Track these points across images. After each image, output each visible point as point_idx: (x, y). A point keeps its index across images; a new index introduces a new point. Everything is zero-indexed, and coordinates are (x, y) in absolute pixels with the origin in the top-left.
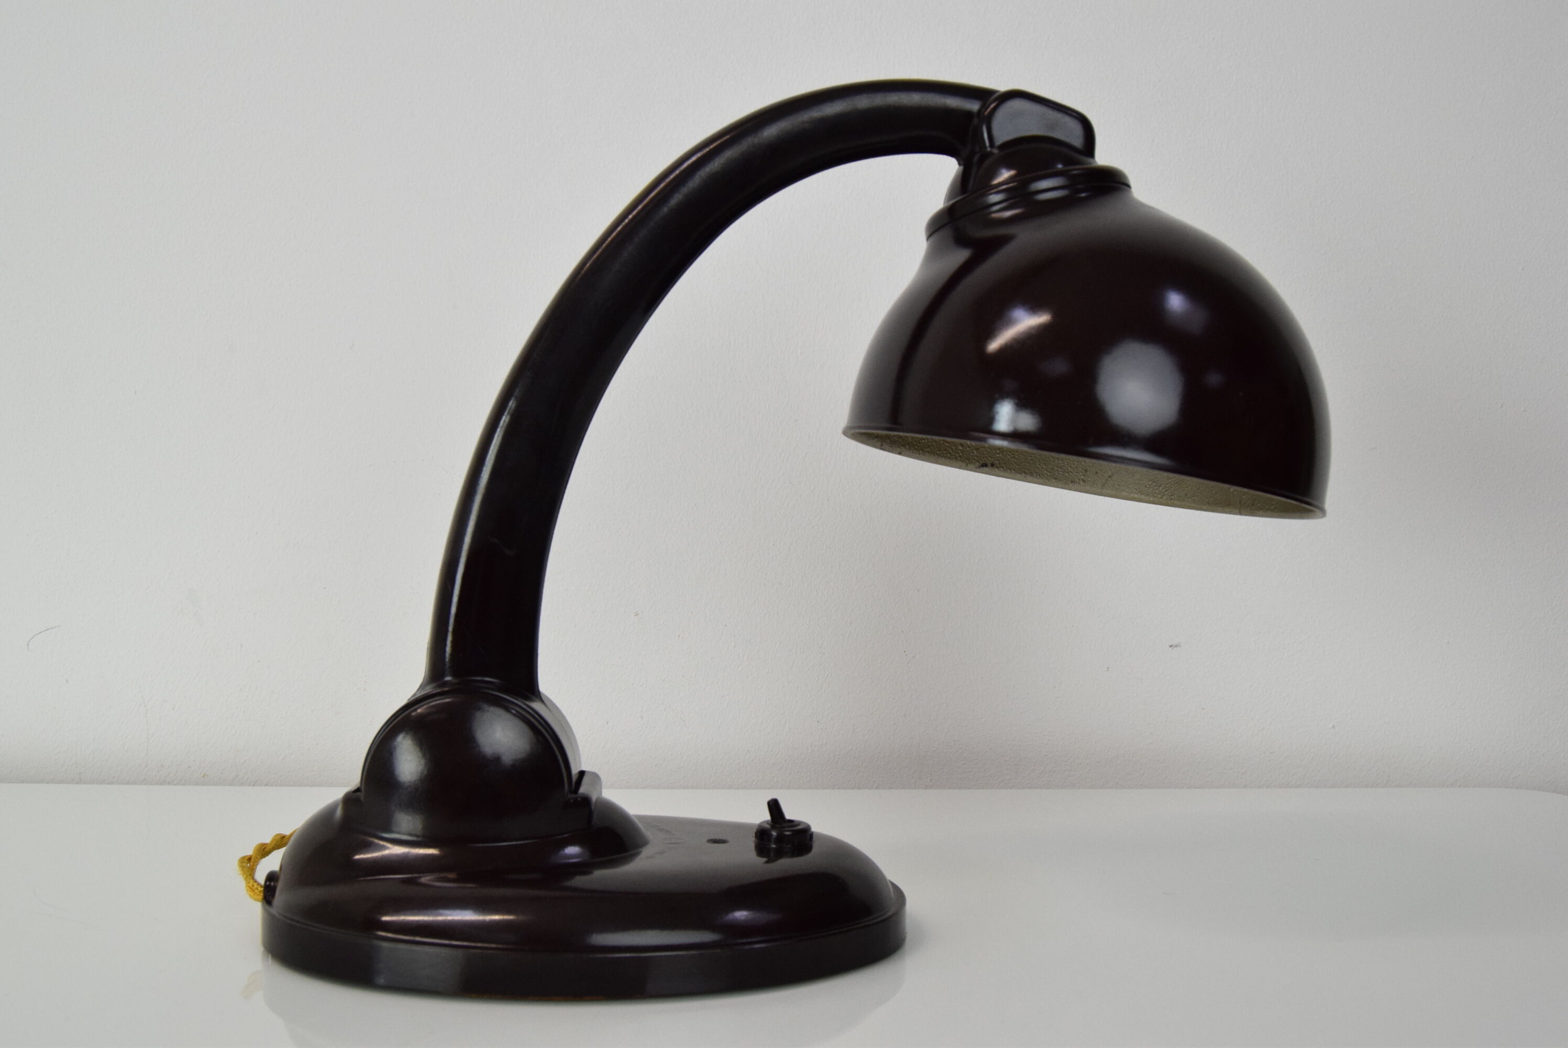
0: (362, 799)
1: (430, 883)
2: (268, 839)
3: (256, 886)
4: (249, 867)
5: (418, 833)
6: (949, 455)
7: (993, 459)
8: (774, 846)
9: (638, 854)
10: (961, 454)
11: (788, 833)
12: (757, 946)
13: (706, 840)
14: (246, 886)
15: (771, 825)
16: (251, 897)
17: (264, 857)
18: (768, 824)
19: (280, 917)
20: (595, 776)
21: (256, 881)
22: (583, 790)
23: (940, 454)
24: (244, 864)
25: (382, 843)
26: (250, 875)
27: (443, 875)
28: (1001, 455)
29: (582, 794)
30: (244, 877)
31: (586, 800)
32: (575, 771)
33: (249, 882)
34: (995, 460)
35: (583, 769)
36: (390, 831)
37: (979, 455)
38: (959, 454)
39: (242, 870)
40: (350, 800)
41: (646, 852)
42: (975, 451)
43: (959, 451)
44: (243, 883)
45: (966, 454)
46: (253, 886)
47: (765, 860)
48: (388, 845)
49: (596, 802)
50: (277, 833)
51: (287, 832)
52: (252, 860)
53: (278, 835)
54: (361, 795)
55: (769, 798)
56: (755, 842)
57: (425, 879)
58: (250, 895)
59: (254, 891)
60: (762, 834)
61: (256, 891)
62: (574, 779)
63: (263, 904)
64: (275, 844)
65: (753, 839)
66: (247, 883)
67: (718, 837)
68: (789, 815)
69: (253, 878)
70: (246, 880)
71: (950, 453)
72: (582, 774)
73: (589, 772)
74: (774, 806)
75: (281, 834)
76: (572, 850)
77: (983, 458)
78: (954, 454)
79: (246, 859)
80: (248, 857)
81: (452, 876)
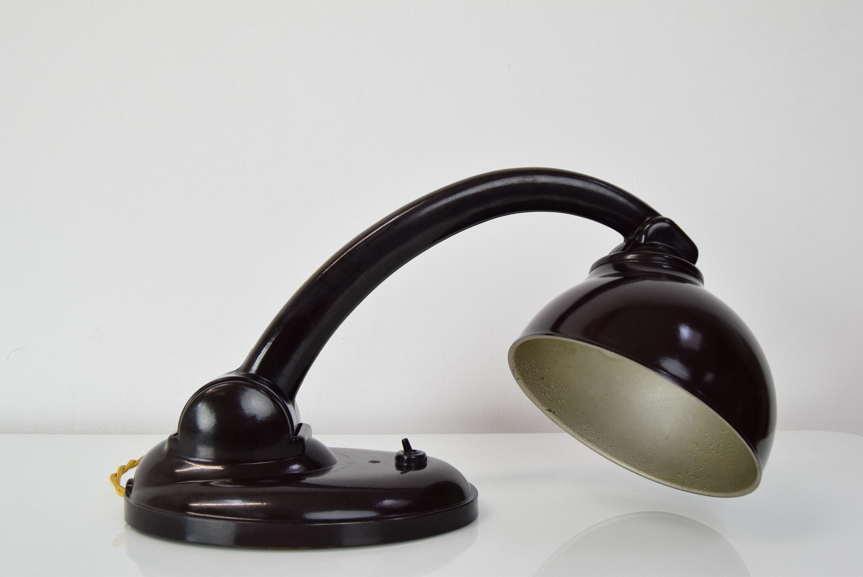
0: (179, 439)
1: (216, 485)
2: (125, 463)
3: (121, 489)
4: (116, 479)
5: (209, 458)
6: (537, 395)
7: (555, 410)
8: (405, 464)
9: (330, 469)
10: (542, 398)
11: (413, 457)
12: (397, 519)
13: (369, 461)
14: (116, 489)
15: (404, 453)
16: (119, 495)
17: (125, 473)
18: (402, 452)
19: (135, 504)
20: (308, 426)
21: (121, 486)
22: (300, 434)
23: (534, 392)
24: (113, 478)
25: (190, 463)
26: (117, 483)
27: (223, 480)
28: (559, 410)
29: (300, 436)
30: (114, 485)
31: (302, 440)
32: (295, 424)
33: (117, 488)
34: (556, 411)
35: (301, 422)
36: (195, 457)
37: (550, 403)
38: (541, 397)
39: (113, 481)
40: (173, 440)
41: (335, 467)
42: (548, 401)
43: (542, 396)
44: (114, 488)
45: (544, 400)
46: (120, 489)
47: (401, 472)
48: (193, 464)
49: (308, 440)
50: (131, 459)
51: (137, 459)
52: (118, 475)
53: (131, 460)
54: (178, 437)
55: (403, 438)
56: (395, 462)
57: (214, 483)
58: (119, 494)
59: (120, 491)
60: (399, 458)
61: (122, 492)
62: (295, 428)
63: (125, 498)
64: (130, 465)
65: (394, 460)
66: (116, 488)
67: (375, 460)
68: (413, 448)
69: (119, 485)
70: (115, 486)
71: (538, 394)
72: (300, 425)
73: (304, 424)
74: (406, 443)
75: (133, 460)
76: (296, 467)
77: (551, 407)
78: (539, 396)
79: (114, 476)
80: (115, 474)
81: (228, 481)
